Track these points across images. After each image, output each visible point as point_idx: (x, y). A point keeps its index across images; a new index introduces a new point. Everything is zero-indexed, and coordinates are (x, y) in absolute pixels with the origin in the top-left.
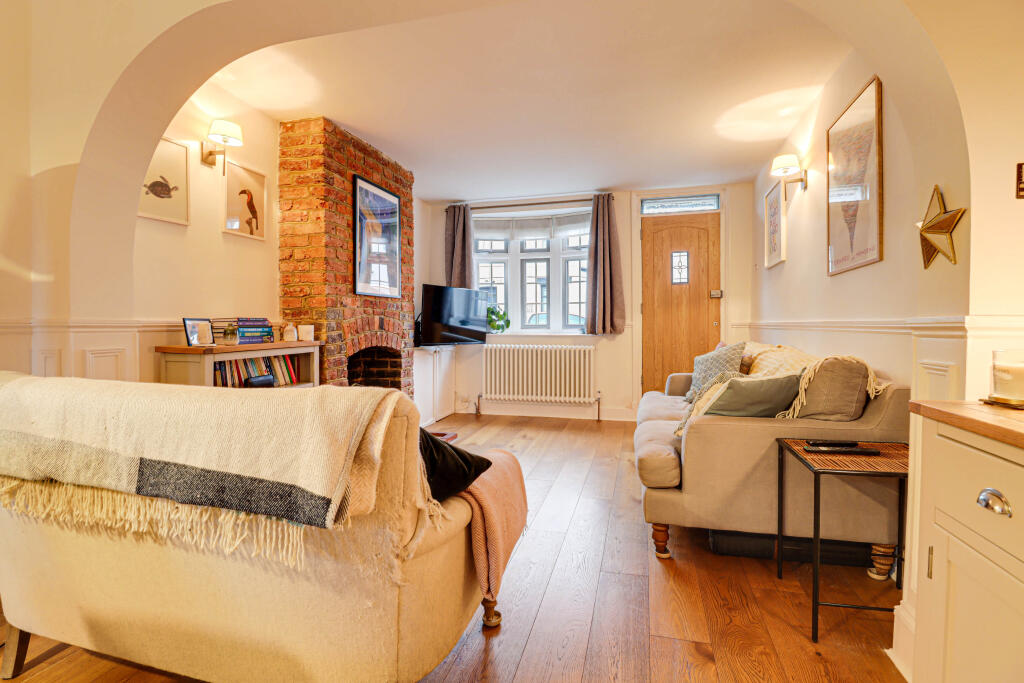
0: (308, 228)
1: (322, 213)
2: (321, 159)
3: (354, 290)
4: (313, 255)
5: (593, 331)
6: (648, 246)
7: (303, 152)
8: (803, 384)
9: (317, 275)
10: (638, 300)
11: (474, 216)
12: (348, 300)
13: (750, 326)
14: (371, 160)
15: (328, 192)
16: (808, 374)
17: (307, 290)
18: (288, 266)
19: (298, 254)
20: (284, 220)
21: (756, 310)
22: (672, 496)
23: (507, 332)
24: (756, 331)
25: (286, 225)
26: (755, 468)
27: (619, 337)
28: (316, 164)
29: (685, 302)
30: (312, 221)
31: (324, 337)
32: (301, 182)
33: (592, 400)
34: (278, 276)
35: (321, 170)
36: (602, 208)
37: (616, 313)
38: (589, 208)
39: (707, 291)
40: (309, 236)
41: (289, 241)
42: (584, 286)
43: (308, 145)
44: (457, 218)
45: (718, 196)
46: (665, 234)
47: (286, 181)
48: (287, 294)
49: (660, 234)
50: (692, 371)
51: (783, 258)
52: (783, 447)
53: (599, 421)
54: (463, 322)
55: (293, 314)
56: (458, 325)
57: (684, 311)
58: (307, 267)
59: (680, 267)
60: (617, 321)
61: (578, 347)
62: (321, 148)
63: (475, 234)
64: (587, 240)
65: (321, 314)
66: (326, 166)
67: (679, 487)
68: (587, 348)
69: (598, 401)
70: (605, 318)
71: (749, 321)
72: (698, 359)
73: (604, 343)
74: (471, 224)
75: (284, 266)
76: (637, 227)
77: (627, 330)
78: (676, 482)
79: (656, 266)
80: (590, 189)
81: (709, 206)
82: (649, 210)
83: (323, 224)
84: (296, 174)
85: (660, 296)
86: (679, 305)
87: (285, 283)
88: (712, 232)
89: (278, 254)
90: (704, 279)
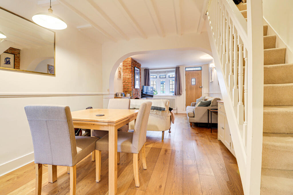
0: (128, 77)
1: (131, 74)
2: (131, 65)
3: (134, 88)
4: (129, 81)
5: (176, 95)
6: (187, 77)
7: (127, 63)
8: (212, 102)
9: (130, 85)
10: (185, 88)
11: (150, 71)
12: (134, 89)
13: (208, 93)
14: (136, 63)
15: (132, 70)
16: (213, 100)
17: (128, 88)
18: (125, 83)
19: (126, 81)
20: (123, 75)
21: (209, 91)
22: (193, 118)
23: (157, 95)
24: (209, 95)
25: (124, 76)
26: (205, 113)
27: (181, 96)
28: (130, 66)
29: (194, 89)
30: (129, 76)
31: (131, 96)
32: (127, 69)
33: (176, 109)
34: (123, 85)
35: (131, 67)
36: (177, 69)
37: (180, 91)
38: (175, 69)
39: (199, 87)
40: (128, 78)
41: (125, 79)
42: (174, 86)
43: (128, 62)
44: (147, 71)
45: (201, 67)
46: (190, 75)
47: (124, 68)
48: (124, 88)
49: (189, 74)
50: (196, 102)
51: (213, 81)
52: (208, 110)
53: (177, 113)
54: (146, 93)
55: (125, 92)
56: (145, 93)
58: (128, 84)
59: (193, 82)
60: (181, 93)
62: (131, 63)
63: (150, 74)
64: (174, 76)
65: (131, 92)
66: (131, 66)
67: (194, 117)
68: (174, 98)
69: (177, 109)
70: (178, 92)
71: (207, 92)
72: (197, 99)
73: (178, 97)
74: (150, 73)
75: (123, 83)
76: (185, 73)
77: (183, 94)
78: (193, 116)
79: (189, 82)
80: (175, 65)
81: (199, 69)
82: (187, 69)
83: (131, 76)
84: (126, 67)
85: (189, 88)
86: (193, 90)
87: (124, 86)
88: (200, 74)
89: (122, 81)
90: (198, 84)
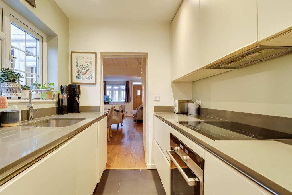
5: (126, 102)
6: (134, 89)
10: (133, 97)
22: (136, 117)
23: (112, 102)
27: (130, 103)
33: (126, 111)
36: (127, 83)
38: (125, 83)
42: (124, 95)
49: (136, 87)
53: (127, 116)
57: (139, 99)
59: (139, 92)
60: (129, 100)
61: (123, 104)
68: (125, 105)
70: (128, 100)
73: (127, 104)
74: (106, 84)
77: (131, 102)
79: (135, 93)
80: (125, 80)
81: (140, 83)
82: (135, 83)
85: (136, 97)
86: (138, 98)
